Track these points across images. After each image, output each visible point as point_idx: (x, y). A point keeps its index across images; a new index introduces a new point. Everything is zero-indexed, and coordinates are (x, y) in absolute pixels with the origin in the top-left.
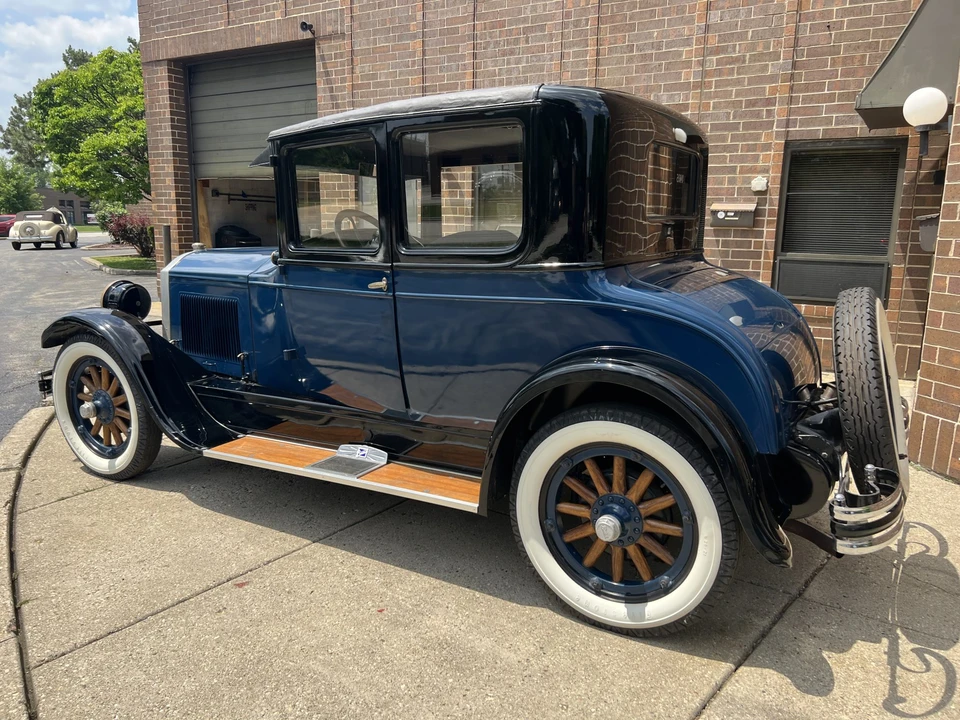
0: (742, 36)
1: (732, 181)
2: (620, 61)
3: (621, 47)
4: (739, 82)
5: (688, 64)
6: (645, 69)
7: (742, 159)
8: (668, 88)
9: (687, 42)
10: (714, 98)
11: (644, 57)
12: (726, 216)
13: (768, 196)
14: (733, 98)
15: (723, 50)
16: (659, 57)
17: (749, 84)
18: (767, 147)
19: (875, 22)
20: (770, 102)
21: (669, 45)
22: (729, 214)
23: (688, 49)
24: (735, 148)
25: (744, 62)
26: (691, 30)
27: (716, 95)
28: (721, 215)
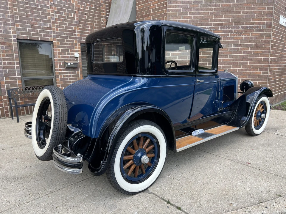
0: (64, 10)
1: (68, 54)
2: (23, 7)
3: (23, 2)
4: (66, 24)
5: (49, 15)
6: (34, 12)
7: (70, 47)
8: (43, 21)
9: (48, 7)
10: (59, 28)
11: (33, 8)
12: (71, 64)
13: (78, 59)
14: (65, 29)
15: (59, 13)
16: (38, 9)
17: (68, 25)
18: (76, 45)
19: (95, 16)
20: (75, 32)
21: (41, 6)
22: (72, 64)
23: (48, 9)
24: (67, 44)
25: (66, 18)
26: (48, 3)
27: (60, 27)
28: (69, 64)
